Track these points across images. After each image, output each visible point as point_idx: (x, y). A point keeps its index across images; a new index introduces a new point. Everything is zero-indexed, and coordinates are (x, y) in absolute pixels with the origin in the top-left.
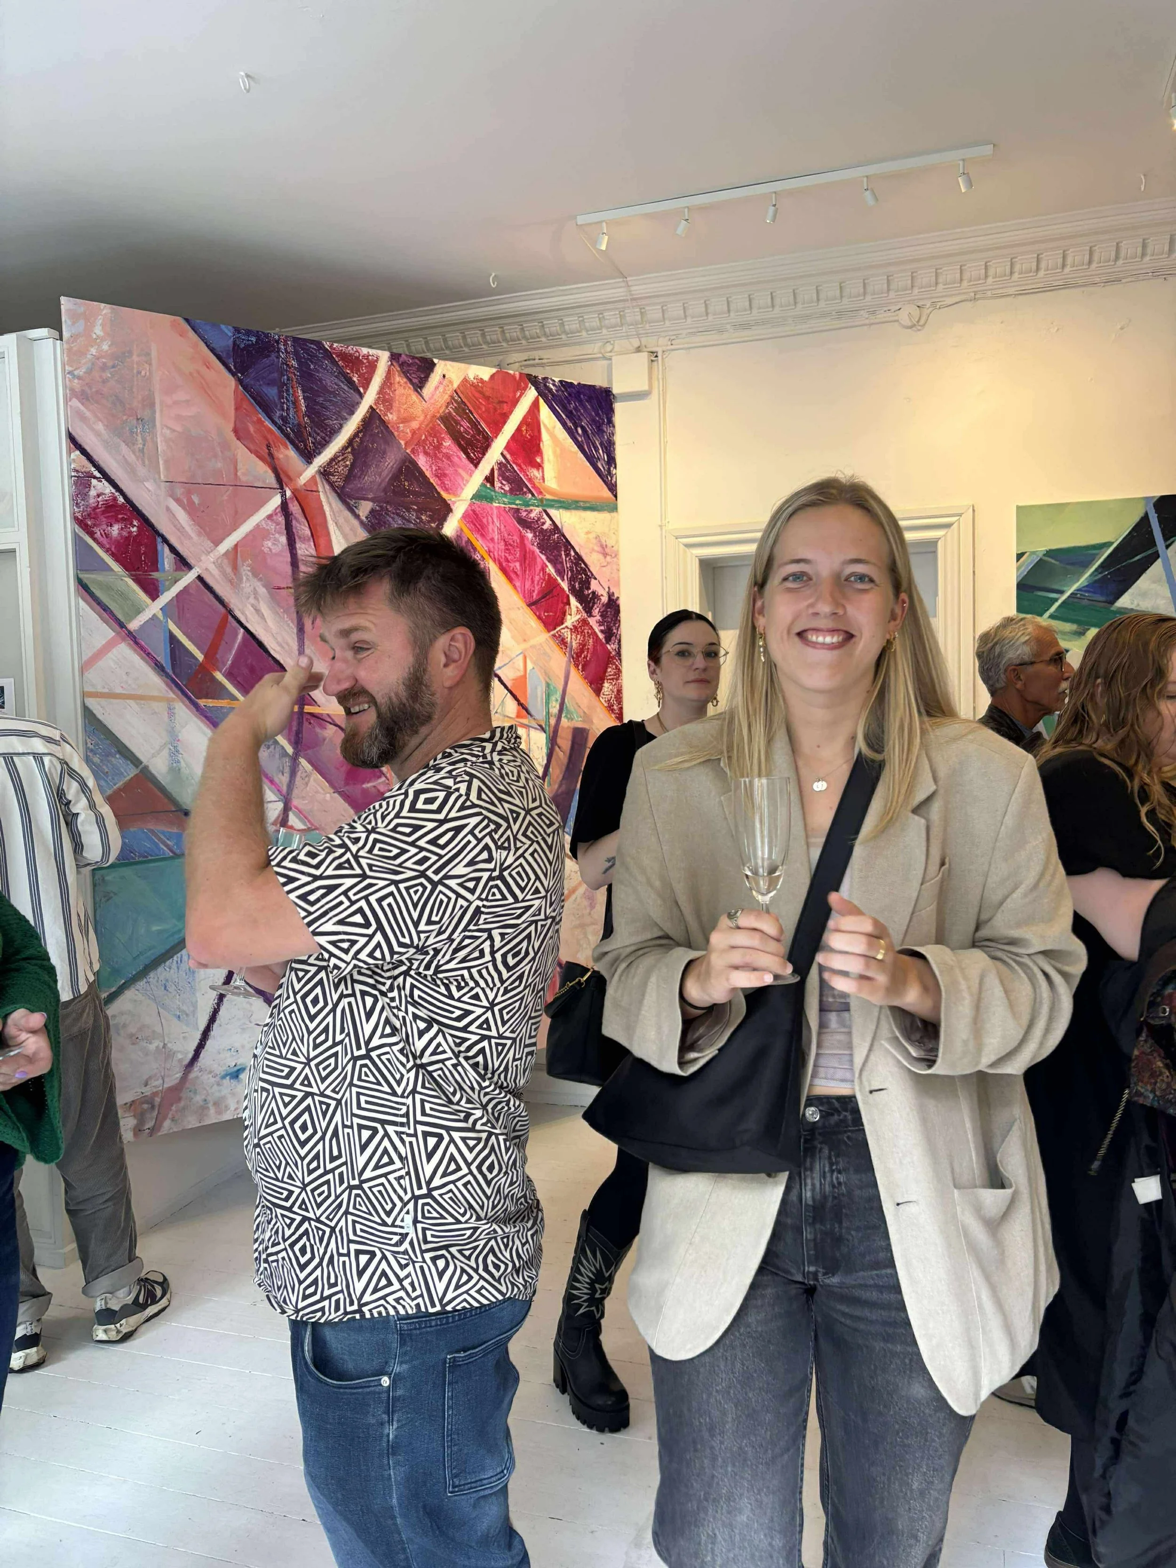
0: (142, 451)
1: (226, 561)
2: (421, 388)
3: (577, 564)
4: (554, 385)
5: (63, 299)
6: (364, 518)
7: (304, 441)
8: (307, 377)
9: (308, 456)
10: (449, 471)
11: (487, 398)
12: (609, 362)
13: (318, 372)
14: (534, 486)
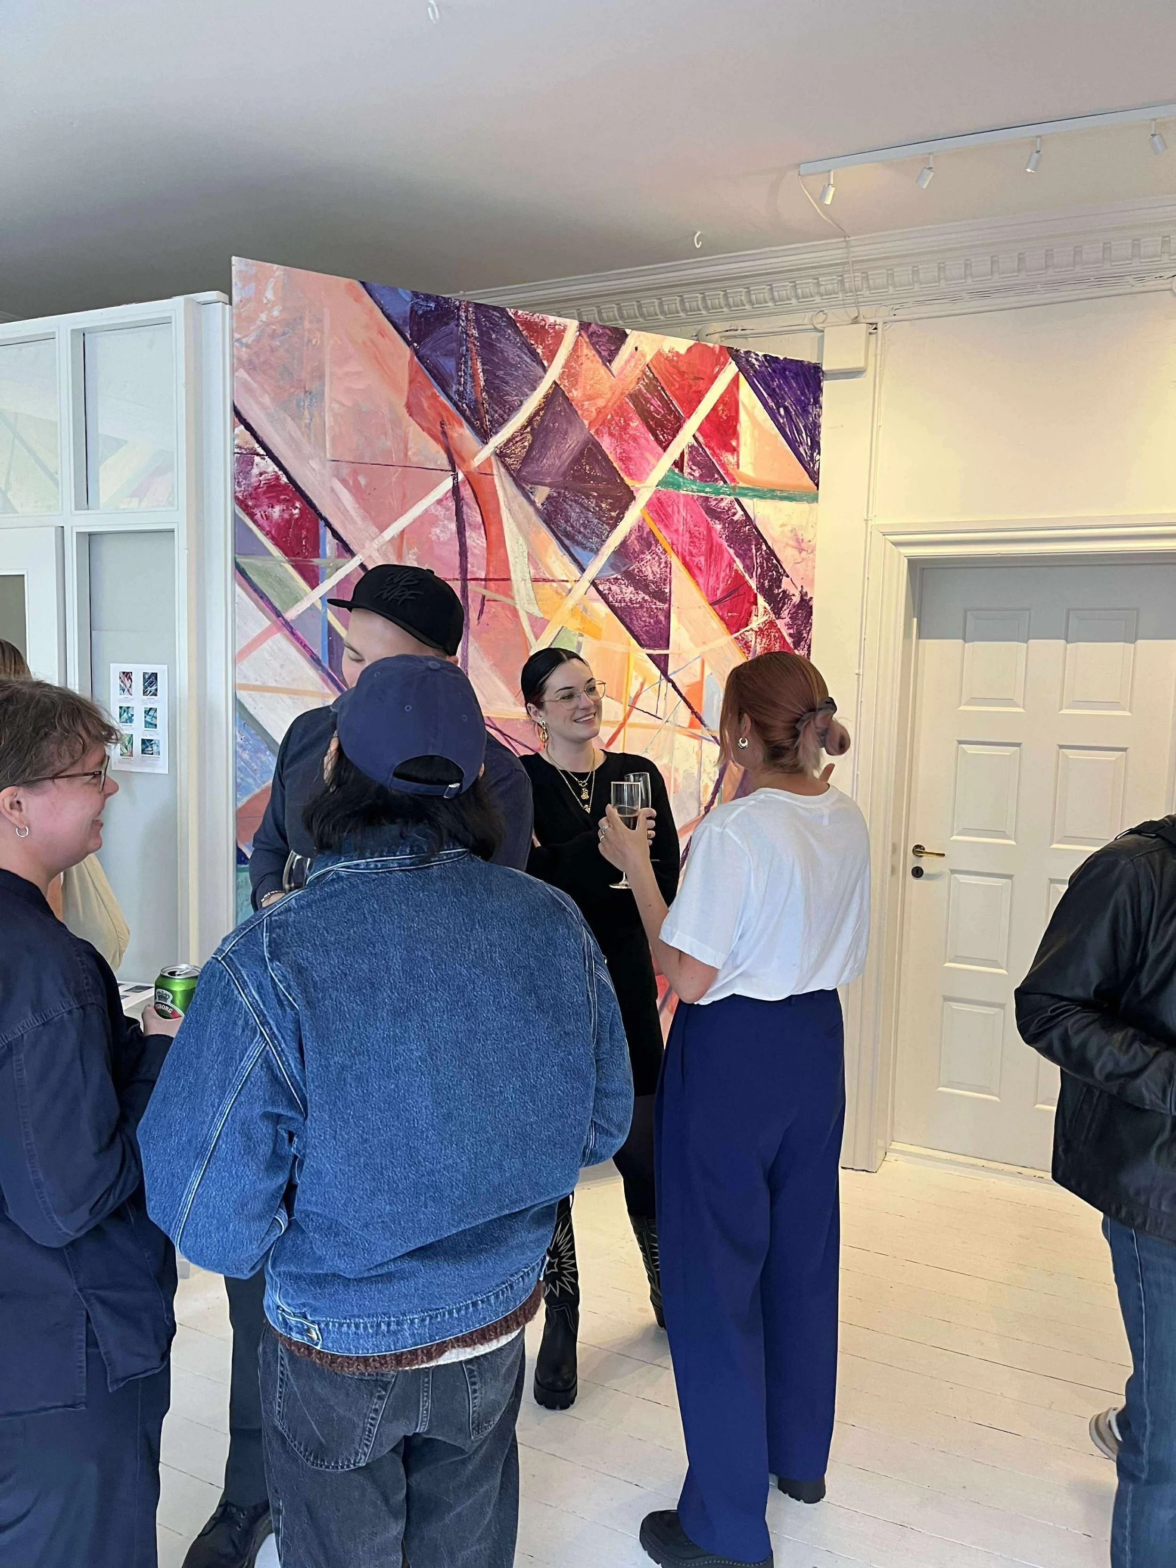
0: (308, 426)
1: (390, 549)
2: (610, 362)
3: (768, 560)
4: (757, 360)
5: (234, 258)
6: (539, 505)
7: (480, 419)
8: (488, 348)
9: (484, 436)
10: (635, 454)
11: (682, 374)
12: (820, 334)
13: (500, 342)
14: (727, 473)
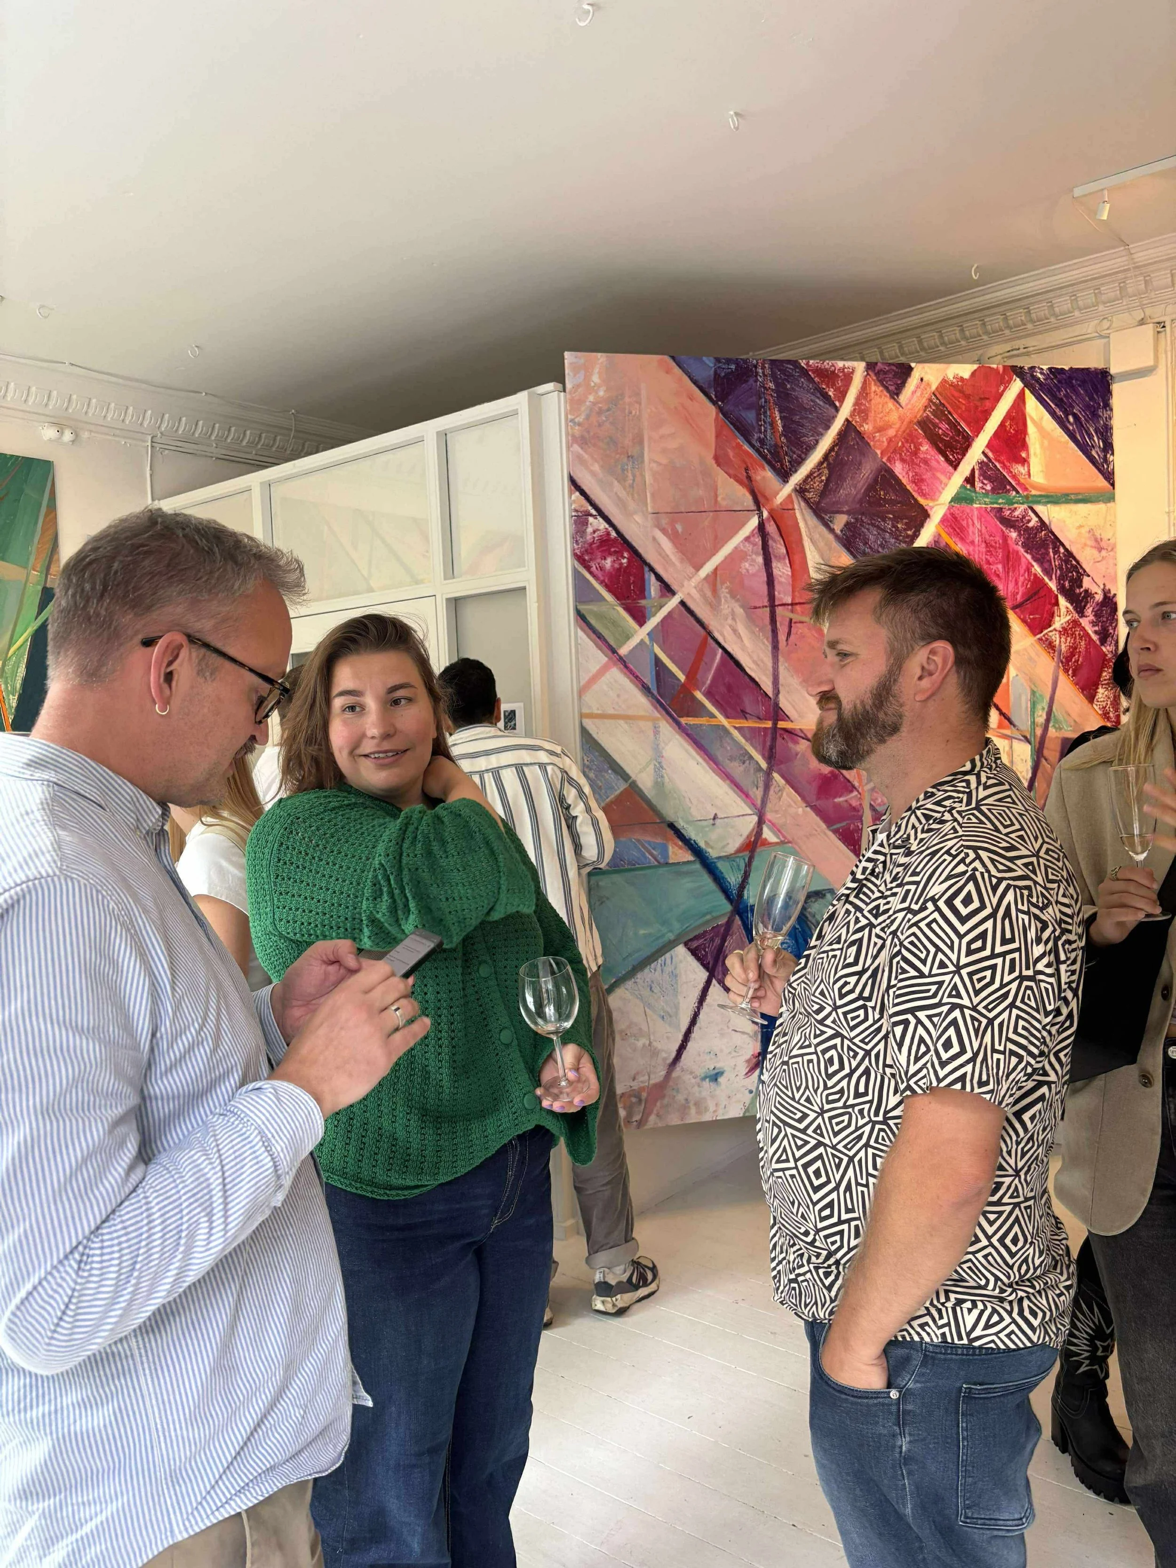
0: (632, 486)
1: (706, 585)
2: (898, 395)
3: (1067, 562)
4: (1041, 373)
5: (567, 354)
6: (838, 532)
7: (780, 461)
8: (784, 397)
9: (784, 475)
10: (927, 476)
11: (967, 397)
12: (1105, 340)
13: (794, 390)
14: (1019, 483)
